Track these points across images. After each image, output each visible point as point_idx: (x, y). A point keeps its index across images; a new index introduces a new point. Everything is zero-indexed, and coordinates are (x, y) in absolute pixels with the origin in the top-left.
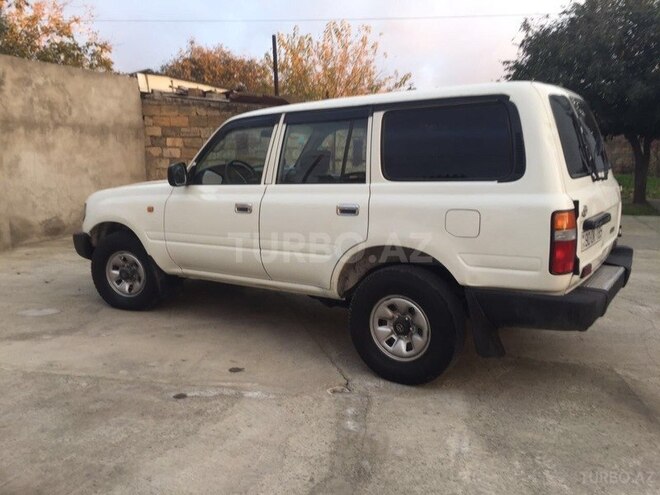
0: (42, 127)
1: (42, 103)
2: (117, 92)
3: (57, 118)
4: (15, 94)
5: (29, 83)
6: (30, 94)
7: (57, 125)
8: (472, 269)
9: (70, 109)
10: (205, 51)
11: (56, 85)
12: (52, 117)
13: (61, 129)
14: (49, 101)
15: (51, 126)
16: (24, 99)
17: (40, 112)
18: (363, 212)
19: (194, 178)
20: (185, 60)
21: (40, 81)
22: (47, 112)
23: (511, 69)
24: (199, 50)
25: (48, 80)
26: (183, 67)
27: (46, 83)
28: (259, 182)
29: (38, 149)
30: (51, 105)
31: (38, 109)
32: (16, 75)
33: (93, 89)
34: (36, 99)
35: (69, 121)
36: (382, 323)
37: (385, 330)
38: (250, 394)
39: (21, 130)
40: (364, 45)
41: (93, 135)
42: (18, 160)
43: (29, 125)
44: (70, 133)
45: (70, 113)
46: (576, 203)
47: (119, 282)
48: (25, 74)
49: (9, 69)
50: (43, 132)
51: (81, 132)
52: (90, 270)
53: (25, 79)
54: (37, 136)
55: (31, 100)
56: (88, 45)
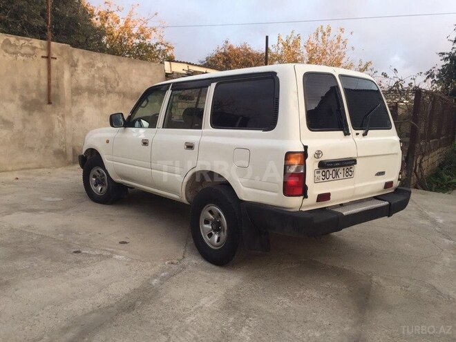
0: (100, 93)
1: (100, 78)
2: (150, 73)
3: (109, 88)
4: (84, 72)
5: (93, 66)
6: (93, 73)
7: (109, 92)
8: (245, 189)
9: (118, 82)
10: (235, 48)
11: (110, 67)
12: (106, 87)
13: (111, 94)
14: (105, 78)
15: (105, 92)
16: (89, 76)
17: (99, 84)
18: (196, 147)
19: (130, 123)
20: (220, 54)
21: (100, 65)
22: (103, 84)
23: (446, 59)
24: (230, 48)
25: (106, 65)
26: (218, 58)
27: (104, 67)
28: (155, 127)
29: (96, 106)
30: (106, 80)
31: (98, 82)
32: (85, 61)
33: (134, 71)
34: (97, 76)
35: (117, 89)
36: (207, 222)
37: (209, 227)
38: (117, 257)
39: (86, 94)
40: (339, 41)
41: (132, 99)
42: (83, 111)
43: (91, 91)
44: (117, 97)
45: (118, 85)
46: (306, 147)
47: (96, 185)
48: (91, 61)
49: (81, 58)
50: (100, 96)
51: (124, 97)
52: (82, 176)
53: (90, 63)
54: (96, 98)
55: (94, 76)
56: (157, 44)
